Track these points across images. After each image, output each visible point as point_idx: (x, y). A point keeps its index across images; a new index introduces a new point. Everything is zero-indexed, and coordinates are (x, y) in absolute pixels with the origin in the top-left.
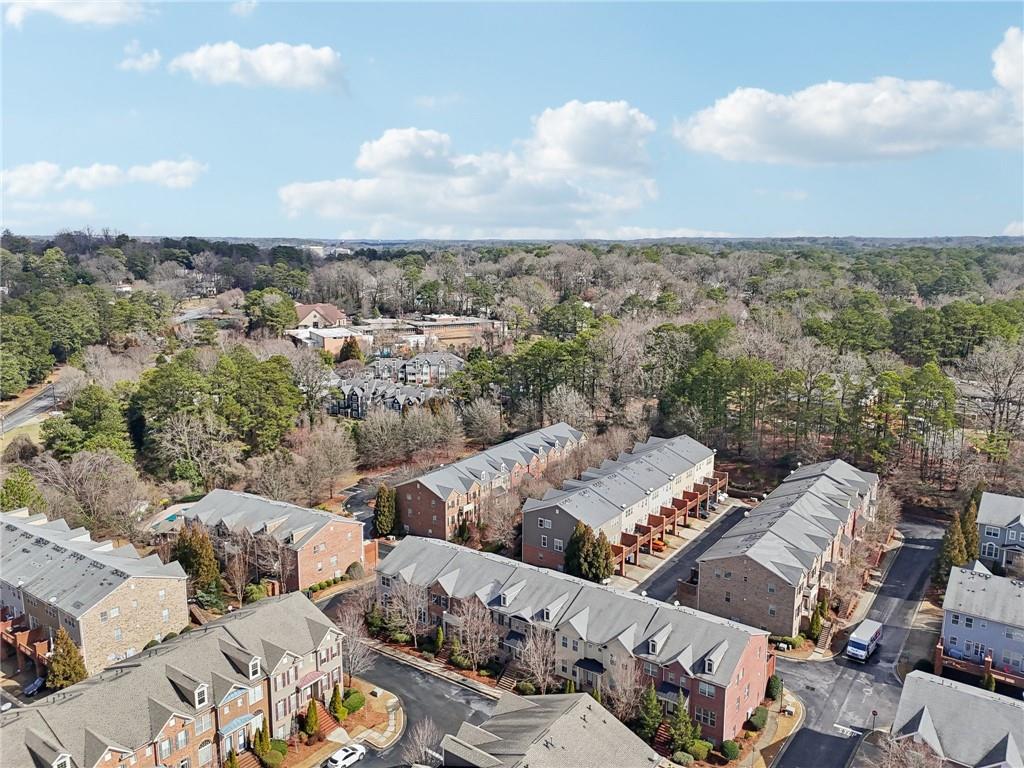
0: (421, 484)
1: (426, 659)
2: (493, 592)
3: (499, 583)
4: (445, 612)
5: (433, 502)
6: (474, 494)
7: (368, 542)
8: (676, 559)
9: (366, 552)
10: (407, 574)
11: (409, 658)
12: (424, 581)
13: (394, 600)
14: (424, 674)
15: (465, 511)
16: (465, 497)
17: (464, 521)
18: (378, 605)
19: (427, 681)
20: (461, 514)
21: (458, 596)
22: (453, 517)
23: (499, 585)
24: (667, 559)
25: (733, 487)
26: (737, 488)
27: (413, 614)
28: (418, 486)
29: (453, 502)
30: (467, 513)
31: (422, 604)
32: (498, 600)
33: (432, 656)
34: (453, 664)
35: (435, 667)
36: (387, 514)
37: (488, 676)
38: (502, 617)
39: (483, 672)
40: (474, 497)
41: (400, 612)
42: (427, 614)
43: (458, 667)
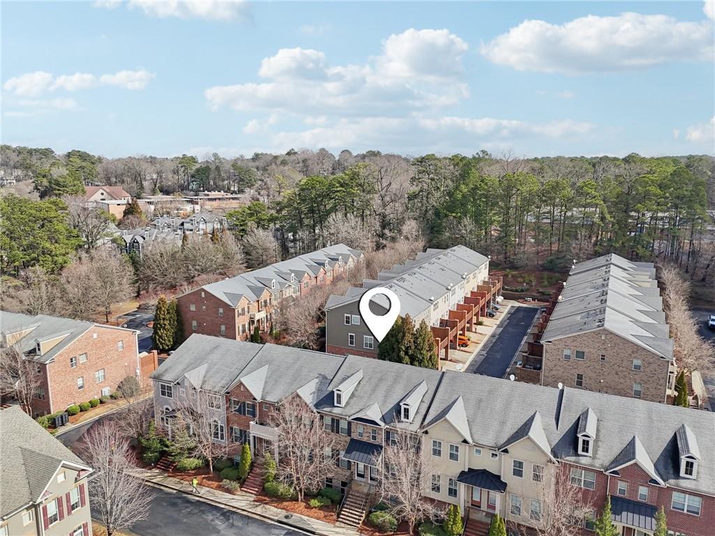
0: (206, 292)
1: (229, 491)
2: (319, 390)
3: (325, 377)
4: (252, 422)
5: (221, 310)
6: (265, 302)
7: (145, 354)
8: (484, 353)
9: (142, 365)
10: (194, 378)
11: (203, 491)
12: (219, 383)
13: (178, 414)
14: (227, 514)
15: (256, 319)
16: (256, 304)
17: (257, 329)
18: (157, 422)
19: (233, 525)
20: (252, 322)
21: (271, 398)
22: (244, 326)
23: (325, 380)
24: (475, 353)
25: (507, 290)
26: (511, 291)
27: (208, 430)
28: (203, 293)
29: (243, 310)
30: (258, 321)
31: (218, 416)
32: (328, 399)
33: (235, 485)
34: (267, 494)
35: (241, 500)
36: (168, 327)
37: (321, 508)
38: (335, 423)
39: (314, 502)
40: (266, 306)
41: (188, 428)
42: (225, 430)
43: (277, 498)
